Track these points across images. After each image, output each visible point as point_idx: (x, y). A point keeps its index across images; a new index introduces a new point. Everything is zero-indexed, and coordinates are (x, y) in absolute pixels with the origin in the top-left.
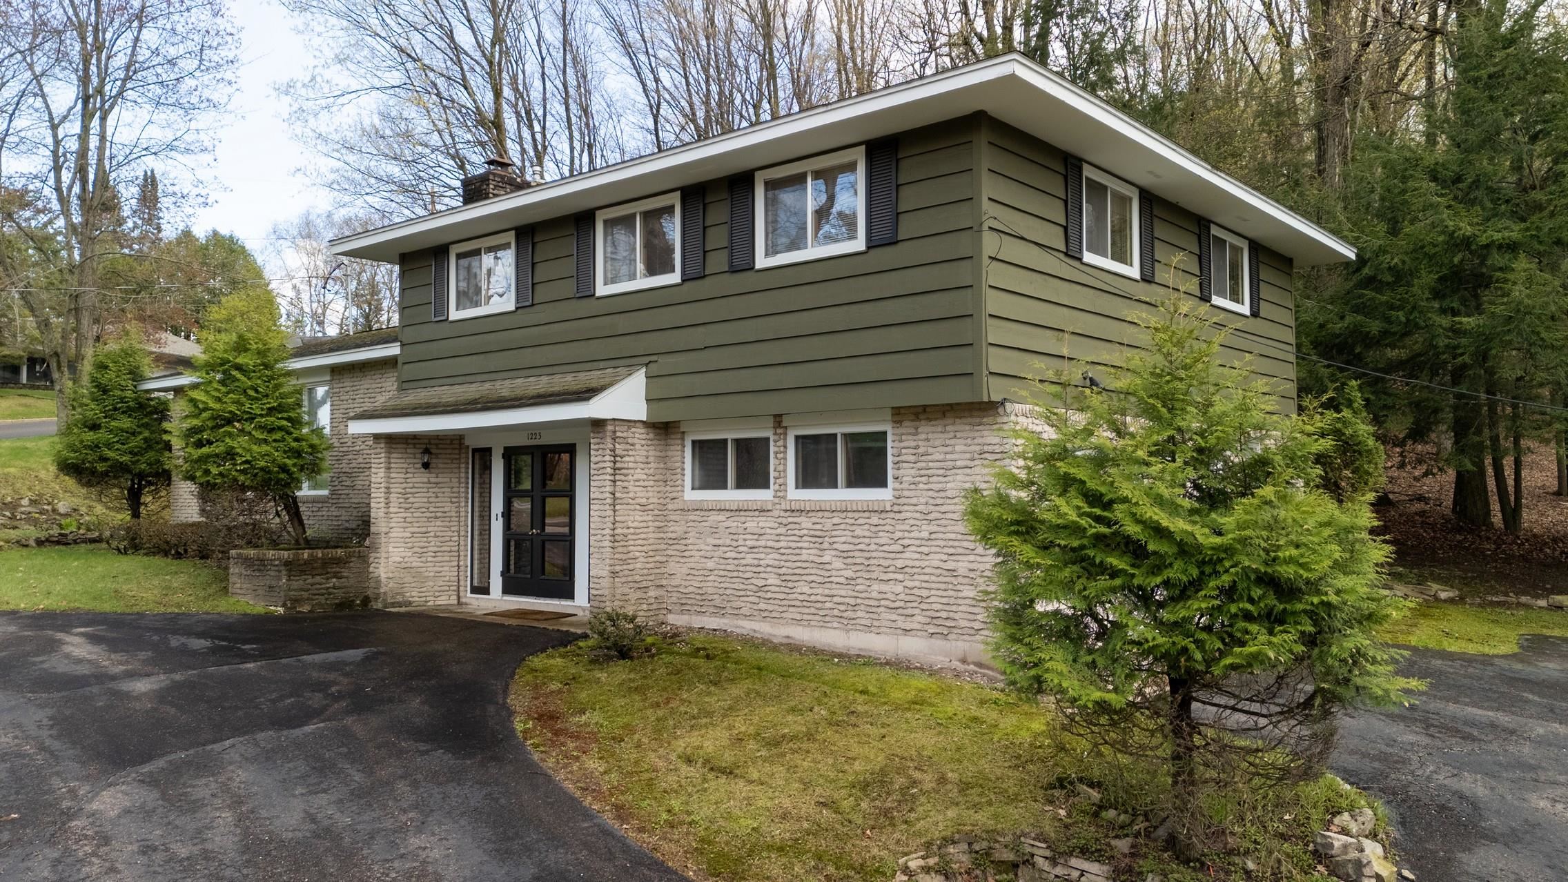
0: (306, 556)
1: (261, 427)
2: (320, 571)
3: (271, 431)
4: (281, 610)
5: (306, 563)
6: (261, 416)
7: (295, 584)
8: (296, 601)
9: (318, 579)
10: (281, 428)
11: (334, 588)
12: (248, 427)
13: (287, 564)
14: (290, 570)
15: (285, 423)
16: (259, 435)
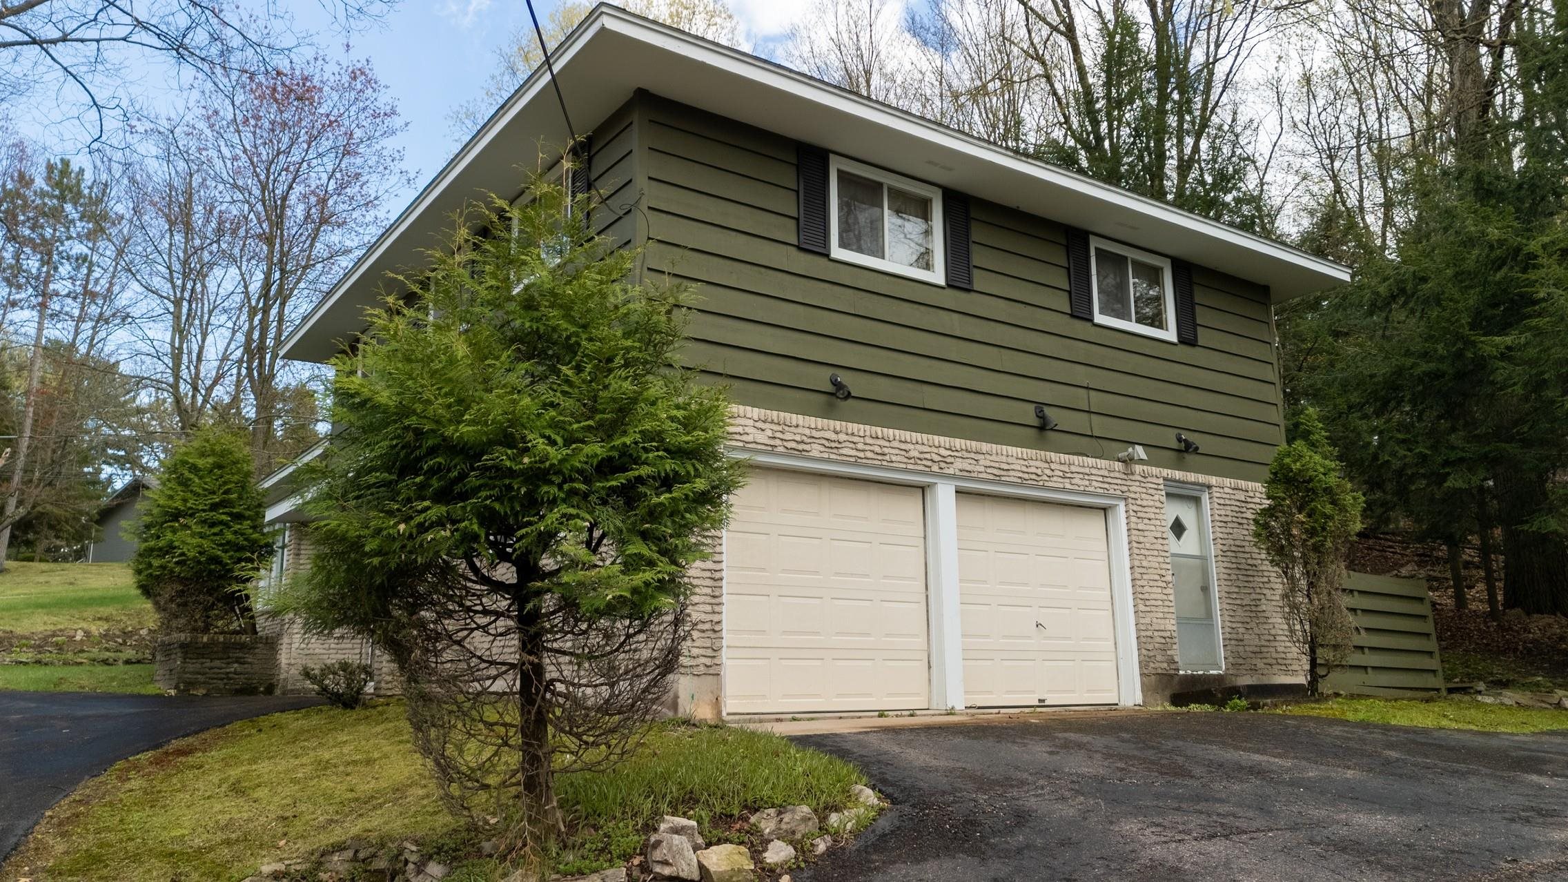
0: (205, 639)
1: (203, 522)
2: (220, 655)
3: (212, 525)
4: (173, 692)
5: (205, 646)
6: (204, 511)
7: (191, 667)
8: (191, 684)
9: (217, 663)
10: (221, 523)
11: (235, 673)
12: (192, 522)
13: (183, 646)
14: (186, 653)
15: (224, 517)
16: (197, 529)
